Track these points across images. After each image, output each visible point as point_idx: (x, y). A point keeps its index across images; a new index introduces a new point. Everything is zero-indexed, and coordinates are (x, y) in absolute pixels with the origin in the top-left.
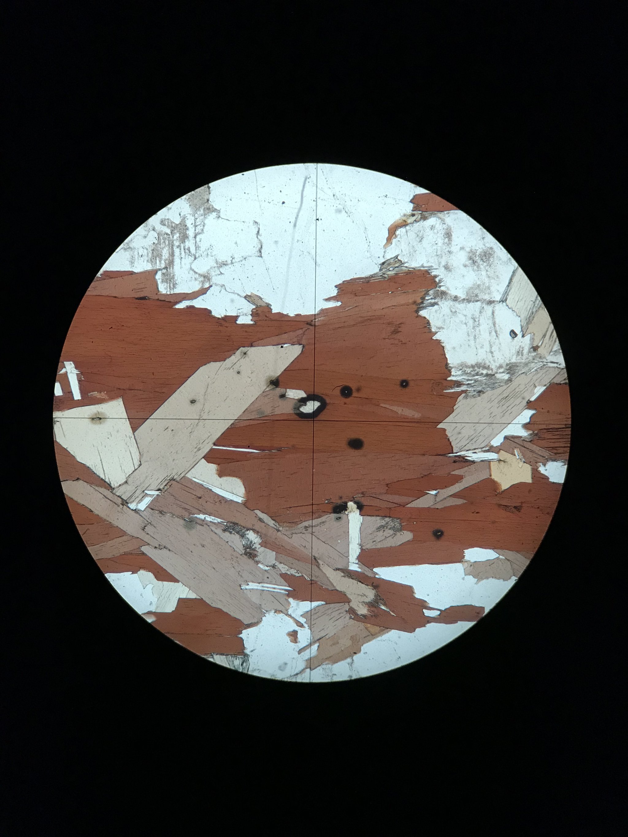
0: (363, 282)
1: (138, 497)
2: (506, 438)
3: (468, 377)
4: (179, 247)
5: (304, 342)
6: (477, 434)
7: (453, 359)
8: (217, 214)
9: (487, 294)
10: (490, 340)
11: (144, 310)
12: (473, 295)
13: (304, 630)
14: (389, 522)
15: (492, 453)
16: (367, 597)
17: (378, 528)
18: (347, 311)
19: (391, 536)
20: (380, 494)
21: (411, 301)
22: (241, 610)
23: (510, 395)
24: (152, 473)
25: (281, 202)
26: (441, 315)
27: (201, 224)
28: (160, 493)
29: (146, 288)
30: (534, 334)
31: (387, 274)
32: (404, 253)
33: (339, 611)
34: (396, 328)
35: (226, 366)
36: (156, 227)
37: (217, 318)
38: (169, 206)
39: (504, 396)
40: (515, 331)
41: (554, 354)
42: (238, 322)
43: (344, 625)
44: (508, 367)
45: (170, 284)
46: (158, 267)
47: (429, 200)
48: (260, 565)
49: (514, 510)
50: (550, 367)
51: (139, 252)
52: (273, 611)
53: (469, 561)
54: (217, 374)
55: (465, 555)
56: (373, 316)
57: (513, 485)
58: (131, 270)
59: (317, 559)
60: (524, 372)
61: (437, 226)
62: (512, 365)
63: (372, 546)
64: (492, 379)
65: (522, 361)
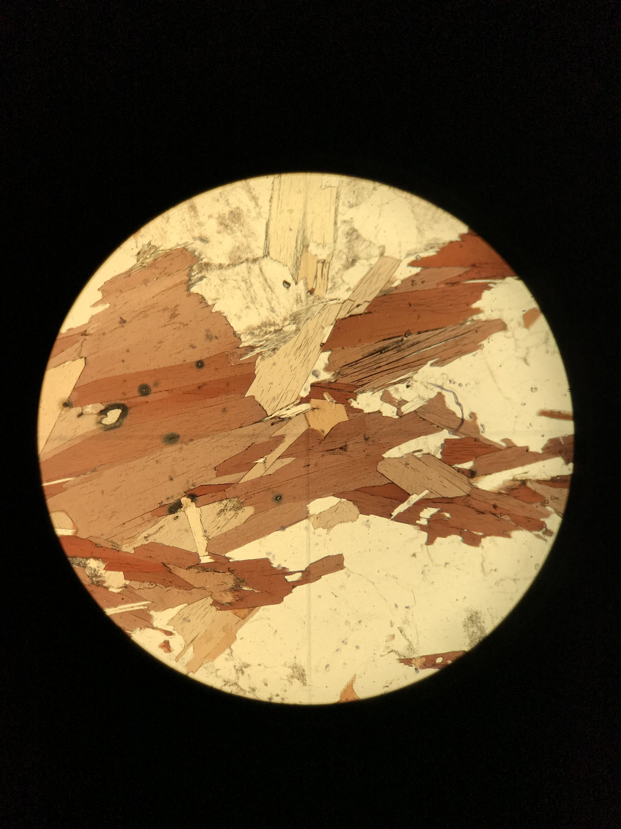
0: (125, 277)
2: (312, 386)
3: (258, 339)
6: (284, 391)
7: (239, 326)
9: (249, 254)
10: (267, 297)
12: (236, 258)
13: (174, 637)
14: (227, 504)
15: (303, 404)
16: (227, 584)
17: (218, 514)
18: (117, 310)
19: (232, 517)
20: (211, 479)
21: (178, 282)
23: (303, 344)
26: (213, 286)
31: (145, 263)
32: (156, 237)
33: (203, 608)
34: (173, 312)
39: (297, 347)
40: (287, 281)
41: (330, 291)
43: (213, 619)
44: (292, 317)
48: (111, 590)
49: (340, 451)
50: (331, 305)
52: (138, 629)
53: (314, 514)
55: (309, 510)
56: (147, 307)
57: (333, 428)
59: (166, 565)
60: (309, 318)
62: (296, 315)
63: (218, 533)
64: (281, 334)
65: (303, 307)
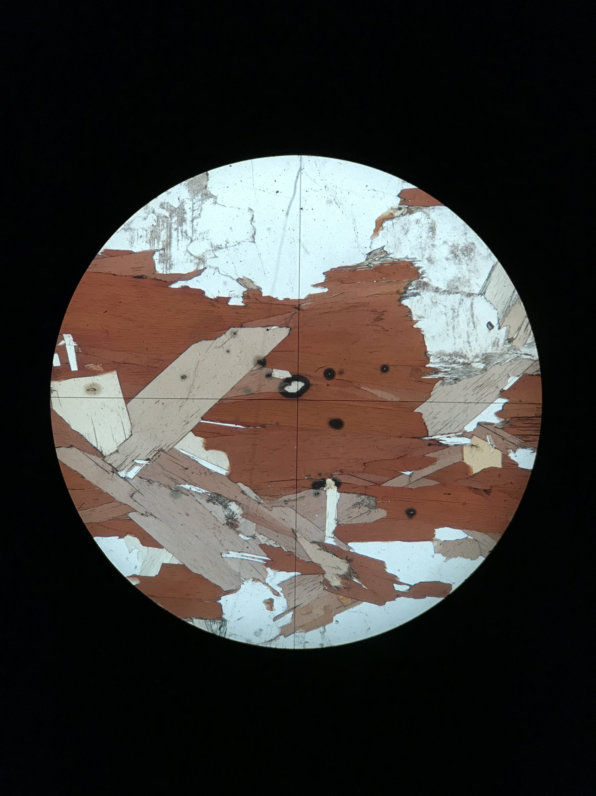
0: (350, 271)
1: (127, 466)
2: (479, 424)
3: (445, 365)
4: (176, 229)
5: (291, 325)
6: (452, 419)
7: (431, 347)
8: (213, 200)
9: (467, 287)
11: (141, 288)
12: (453, 287)
13: (279, 598)
14: (365, 499)
15: (465, 438)
16: (340, 570)
17: (354, 505)
18: (333, 297)
19: (365, 513)
20: (358, 472)
21: (394, 290)
22: (221, 577)
23: (484, 384)
24: (142, 443)
25: (276, 192)
26: (423, 305)
27: (198, 209)
28: (148, 462)
29: (144, 267)
30: (510, 327)
31: (373, 264)
32: (390, 244)
33: (314, 582)
34: (379, 315)
35: (217, 345)
36: (155, 210)
37: (209, 298)
38: (169, 190)
39: (479, 384)
40: (492, 323)
41: (528, 346)
42: (230, 303)
43: (318, 595)
44: (484, 357)
45: (167, 264)
46: (156, 248)
47: (415, 195)
48: (240, 535)
49: (483, 493)
50: (523, 359)
51: (139, 233)
52: (252, 579)
53: (439, 540)
54: (208, 352)
55: (435, 534)
56: (358, 303)
57: (484, 469)
58: (130, 250)
59: (295, 532)
60: (499, 363)
61: (422, 220)
62: (488, 355)
63: (348, 521)
64: (468, 368)
65: (498, 352)
